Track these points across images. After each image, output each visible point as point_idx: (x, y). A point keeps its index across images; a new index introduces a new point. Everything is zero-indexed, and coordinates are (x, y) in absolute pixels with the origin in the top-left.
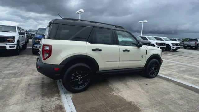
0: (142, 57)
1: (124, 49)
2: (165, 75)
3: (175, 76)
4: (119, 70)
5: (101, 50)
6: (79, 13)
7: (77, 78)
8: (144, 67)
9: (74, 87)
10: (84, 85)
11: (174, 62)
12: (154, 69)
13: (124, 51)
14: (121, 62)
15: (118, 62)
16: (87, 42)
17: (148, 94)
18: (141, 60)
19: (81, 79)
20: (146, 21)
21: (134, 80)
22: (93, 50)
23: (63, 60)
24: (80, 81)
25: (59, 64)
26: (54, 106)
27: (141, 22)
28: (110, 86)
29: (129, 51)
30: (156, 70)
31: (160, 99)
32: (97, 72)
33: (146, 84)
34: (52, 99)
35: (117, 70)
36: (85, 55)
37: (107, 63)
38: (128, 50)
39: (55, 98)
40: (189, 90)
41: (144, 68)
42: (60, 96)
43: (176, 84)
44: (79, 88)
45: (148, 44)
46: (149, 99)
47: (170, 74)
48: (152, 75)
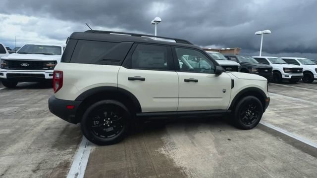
0: (224, 92)
1: (188, 78)
2: (276, 125)
3: (295, 128)
4: (179, 113)
5: (143, 80)
6: (154, 24)
7: (105, 122)
8: (229, 109)
9: (99, 136)
10: (116, 134)
11: (309, 102)
12: (251, 114)
13: (186, 81)
15: (176, 100)
16: (122, 67)
17: (220, 157)
18: (221, 98)
19: (111, 125)
20: (268, 31)
21: (211, 130)
22: (130, 79)
23: (80, 94)
24: (109, 127)
25: (73, 99)
26: (58, 163)
27: (260, 32)
28: (162, 138)
29: (196, 81)
30: (254, 115)
31: (236, 168)
32: (138, 115)
33: (229, 140)
34: (63, 152)
35: (176, 113)
36: (116, 86)
37: (155, 100)
38: (196, 79)
39: (68, 151)
40: (309, 156)
41: (230, 111)
42: (76, 148)
43: (289, 143)
44: (106, 138)
45: (266, 71)
46: (217, 166)
47: (287, 124)
48: (247, 124)
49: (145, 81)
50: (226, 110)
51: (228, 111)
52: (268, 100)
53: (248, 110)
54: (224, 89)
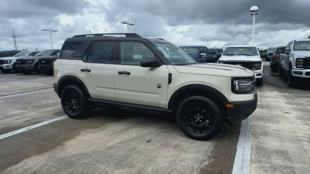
0: (159, 87)
1: (121, 71)
5: (89, 71)
7: (72, 102)
8: (169, 109)
10: (77, 112)
13: (120, 73)
14: (117, 91)
15: (113, 91)
16: (81, 61)
18: (157, 93)
19: (75, 105)
22: (82, 70)
29: (129, 74)
33: (149, 141)
35: (114, 103)
37: (98, 89)
44: (73, 113)
48: (194, 132)
49: (91, 72)
50: (166, 109)
51: (168, 111)
52: (232, 106)
53: (198, 115)
54: (158, 84)
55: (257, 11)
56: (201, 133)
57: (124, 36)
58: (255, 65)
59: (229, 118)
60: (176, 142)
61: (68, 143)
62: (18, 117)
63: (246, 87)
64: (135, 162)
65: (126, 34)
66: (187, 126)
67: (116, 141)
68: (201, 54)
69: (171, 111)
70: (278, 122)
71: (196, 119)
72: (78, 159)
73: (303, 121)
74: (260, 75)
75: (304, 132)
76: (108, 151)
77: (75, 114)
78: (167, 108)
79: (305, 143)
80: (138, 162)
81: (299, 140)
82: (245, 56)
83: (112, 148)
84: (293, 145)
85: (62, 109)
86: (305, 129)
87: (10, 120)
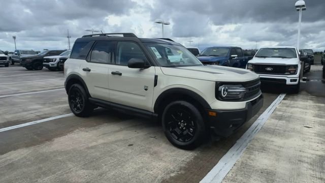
0: (146, 90)
1: (114, 71)
4: (112, 104)
5: (89, 70)
7: (77, 100)
8: (155, 112)
13: (113, 73)
14: (111, 92)
18: (144, 96)
22: (84, 70)
24: (79, 104)
29: (121, 74)
32: (89, 99)
35: (109, 103)
37: (96, 88)
38: (120, 72)
48: (178, 140)
49: (91, 72)
50: (152, 113)
51: (155, 115)
52: (214, 114)
53: (182, 121)
54: (145, 86)
55: (303, 6)
56: (184, 142)
57: (122, 36)
58: (289, 69)
59: (212, 127)
60: (156, 149)
61: (56, 140)
62: (32, 112)
63: (238, 93)
64: (103, 165)
65: (124, 34)
66: (171, 132)
67: (101, 141)
68: (232, 56)
69: (157, 115)
70: (288, 137)
71: (180, 126)
72: (55, 156)
73: (321, 139)
74: (295, 80)
75: (313, 152)
76: (86, 150)
77: (79, 112)
78: (153, 111)
79: (306, 165)
80: (105, 165)
81: (300, 161)
82: (281, 59)
83: (92, 148)
84: (288, 166)
85: (69, 108)
86: (317, 148)
87: (25, 113)
